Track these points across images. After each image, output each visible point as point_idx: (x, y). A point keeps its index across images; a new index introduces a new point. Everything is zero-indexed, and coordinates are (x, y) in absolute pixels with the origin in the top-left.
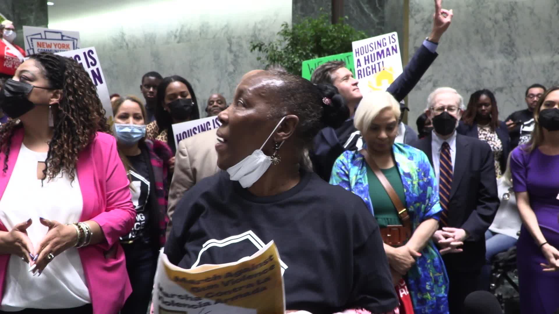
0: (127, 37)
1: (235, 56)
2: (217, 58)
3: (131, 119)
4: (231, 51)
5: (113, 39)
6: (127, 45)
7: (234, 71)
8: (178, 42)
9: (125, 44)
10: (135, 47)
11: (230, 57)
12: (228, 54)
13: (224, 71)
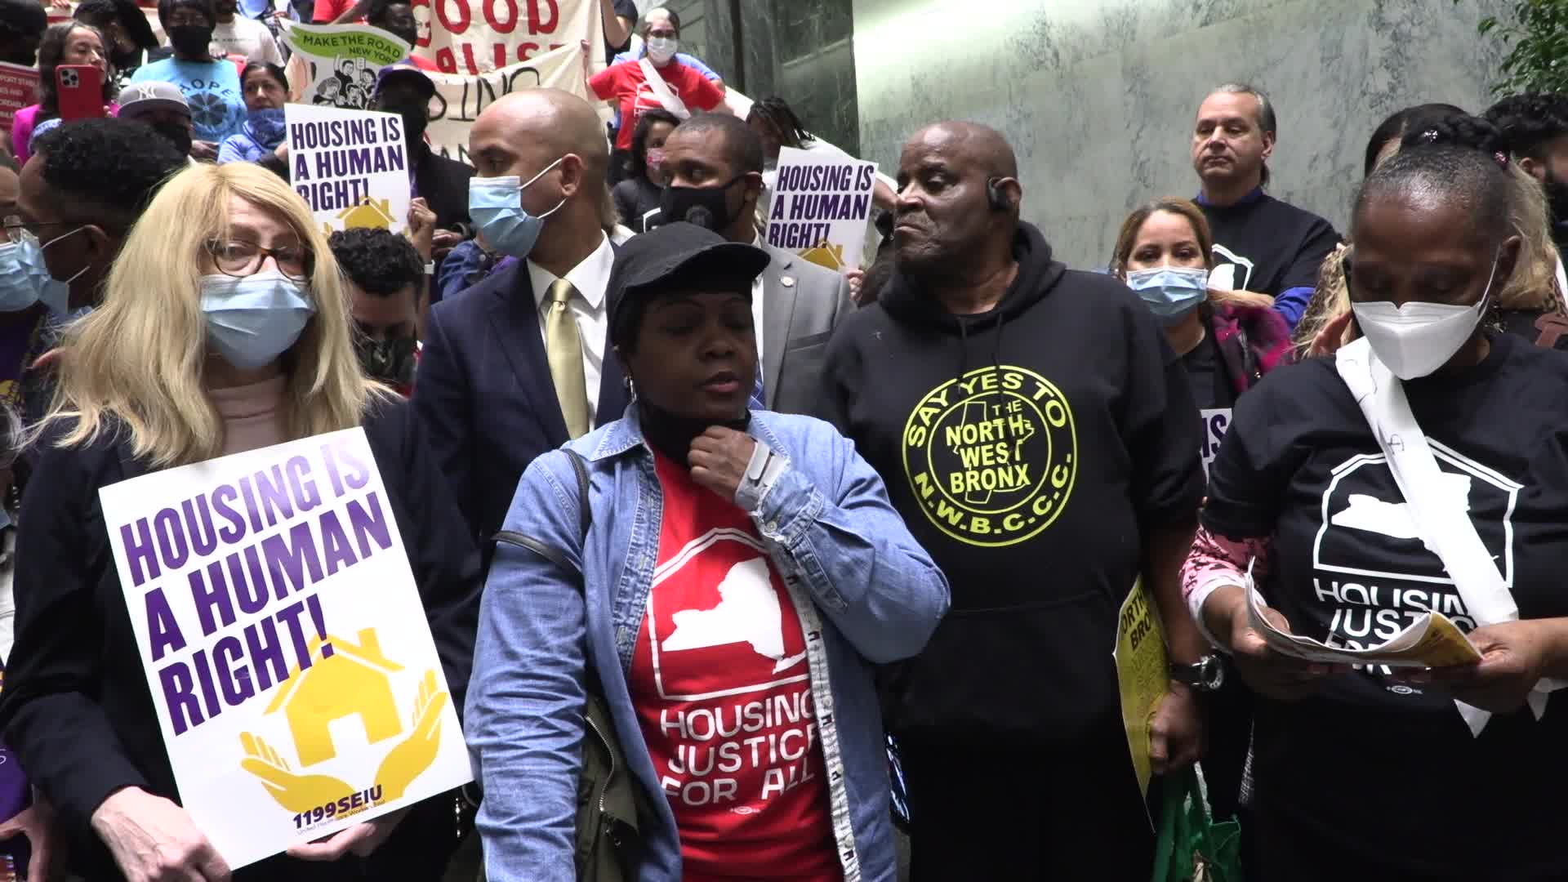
0: (1054, 34)
1: (1395, 37)
2: (1332, 54)
3: (1166, 257)
4: (1381, 25)
5: (1020, 44)
6: (1056, 54)
7: (1393, 89)
8: (1205, 24)
9: (1050, 53)
10: (1078, 58)
11: (1379, 45)
12: (1372, 33)
13: (1357, 92)
